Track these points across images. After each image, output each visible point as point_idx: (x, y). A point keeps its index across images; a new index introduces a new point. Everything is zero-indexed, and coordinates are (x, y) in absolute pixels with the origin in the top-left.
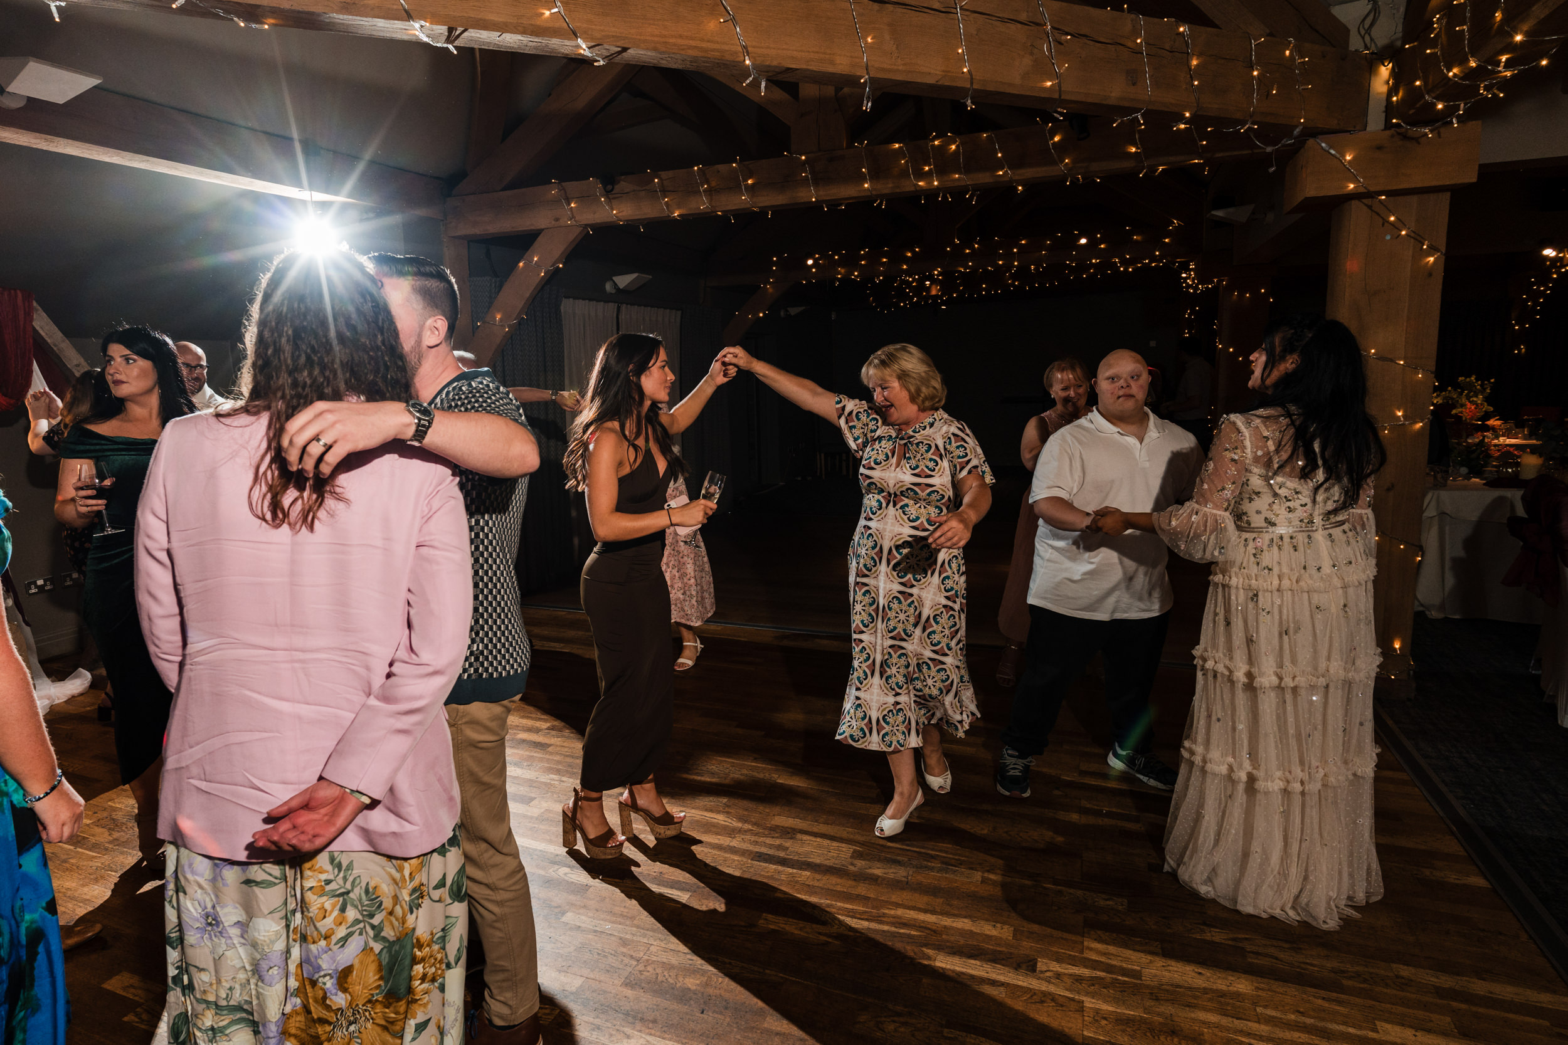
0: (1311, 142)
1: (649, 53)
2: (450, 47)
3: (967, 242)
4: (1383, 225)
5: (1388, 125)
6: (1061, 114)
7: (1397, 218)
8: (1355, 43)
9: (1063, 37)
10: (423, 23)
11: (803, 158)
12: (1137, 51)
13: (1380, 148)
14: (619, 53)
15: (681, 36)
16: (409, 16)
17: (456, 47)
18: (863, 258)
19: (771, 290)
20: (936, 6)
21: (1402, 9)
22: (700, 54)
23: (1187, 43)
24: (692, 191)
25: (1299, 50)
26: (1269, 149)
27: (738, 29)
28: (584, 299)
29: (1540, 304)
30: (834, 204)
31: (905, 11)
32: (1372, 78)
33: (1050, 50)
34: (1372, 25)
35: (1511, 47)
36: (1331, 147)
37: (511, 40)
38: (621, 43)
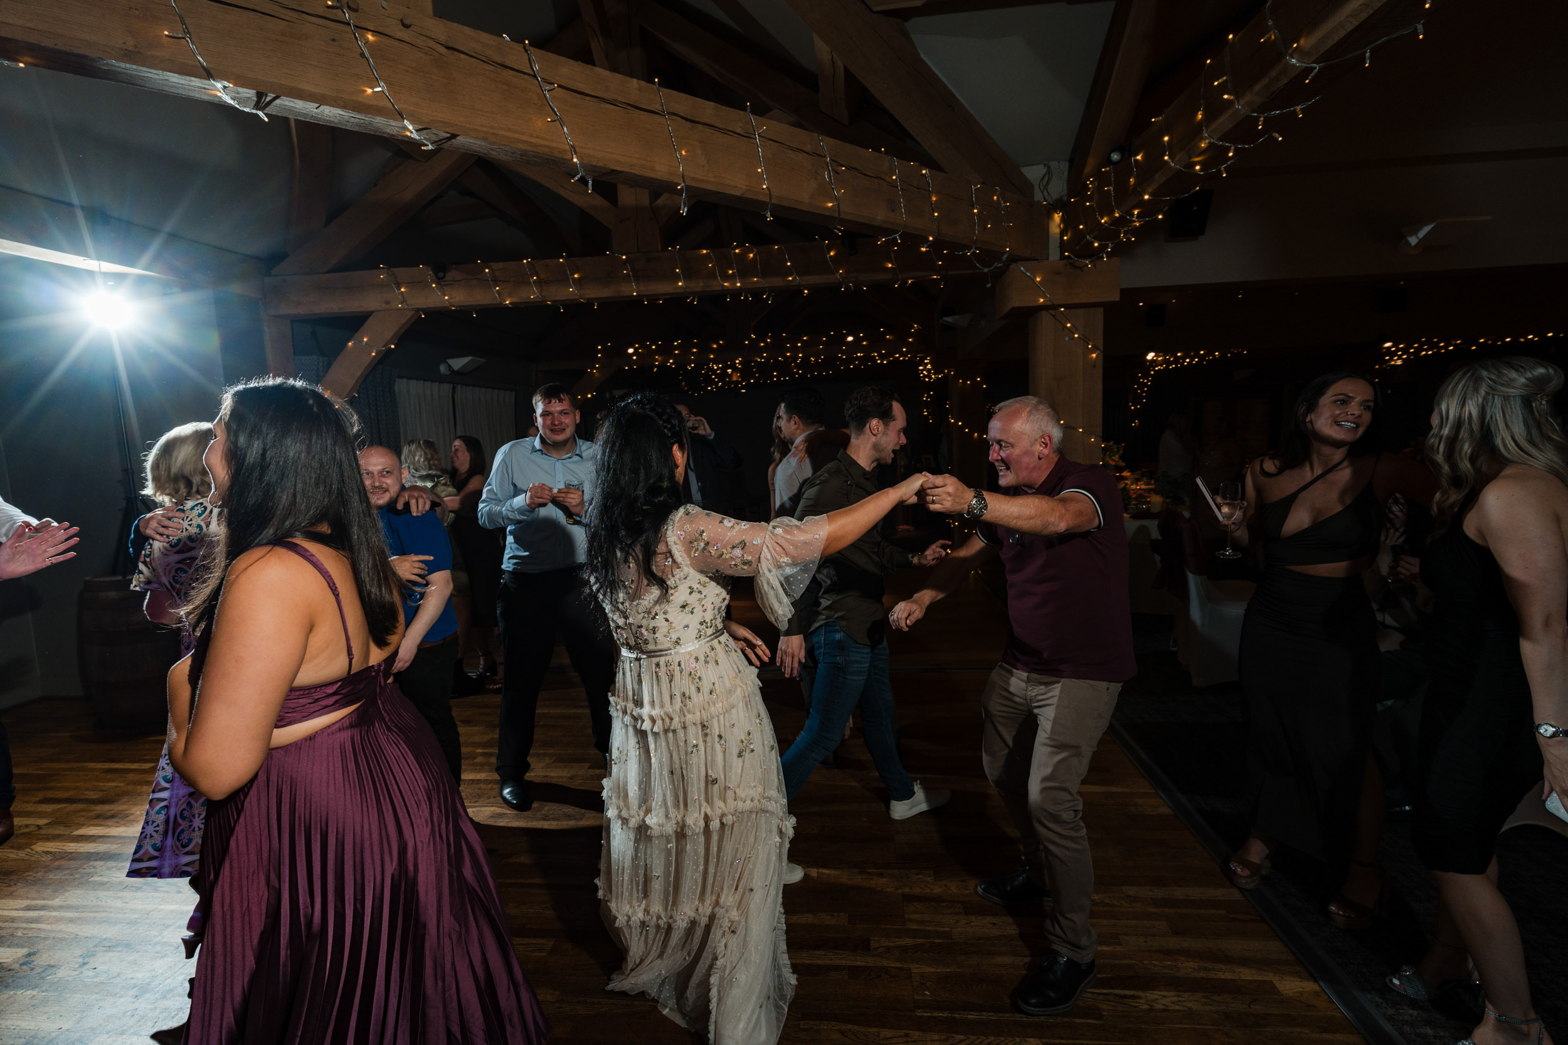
0: (1013, 266)
1: (479, 143)
2: (260, 113)
3: (761, 337)
4: (1063, 329)
5: (1063, 257)
6: (840, 230)
7: (1072, 324)
8: (1038, 196)
9: (839, 168)
10: (226, 84)
11: (624, 257)
12: (893, 185)
13: (1058, 273)
14: (449, 139)
15: (510, 130)
16: (209, 74)
17: (266, 115)
18: (676, 348)
19: (597, 375)
20: (739, 130)
21: (1066, 174)
22: (529, 148)
23: (928, 182)
24: (522, 281)
25: (1002, 196)
26: (986, 270)
27: (565, 129)
28: (418, 379)
29: (1145, 392)
30: (653, 299)
31: (712, 131)
32: (1050, 223)
33: (830, 177)
34: (1048, 183)
35: (1141, 204)
36: (1027, 271)
37: (330, 113)
38: (451, 130)
